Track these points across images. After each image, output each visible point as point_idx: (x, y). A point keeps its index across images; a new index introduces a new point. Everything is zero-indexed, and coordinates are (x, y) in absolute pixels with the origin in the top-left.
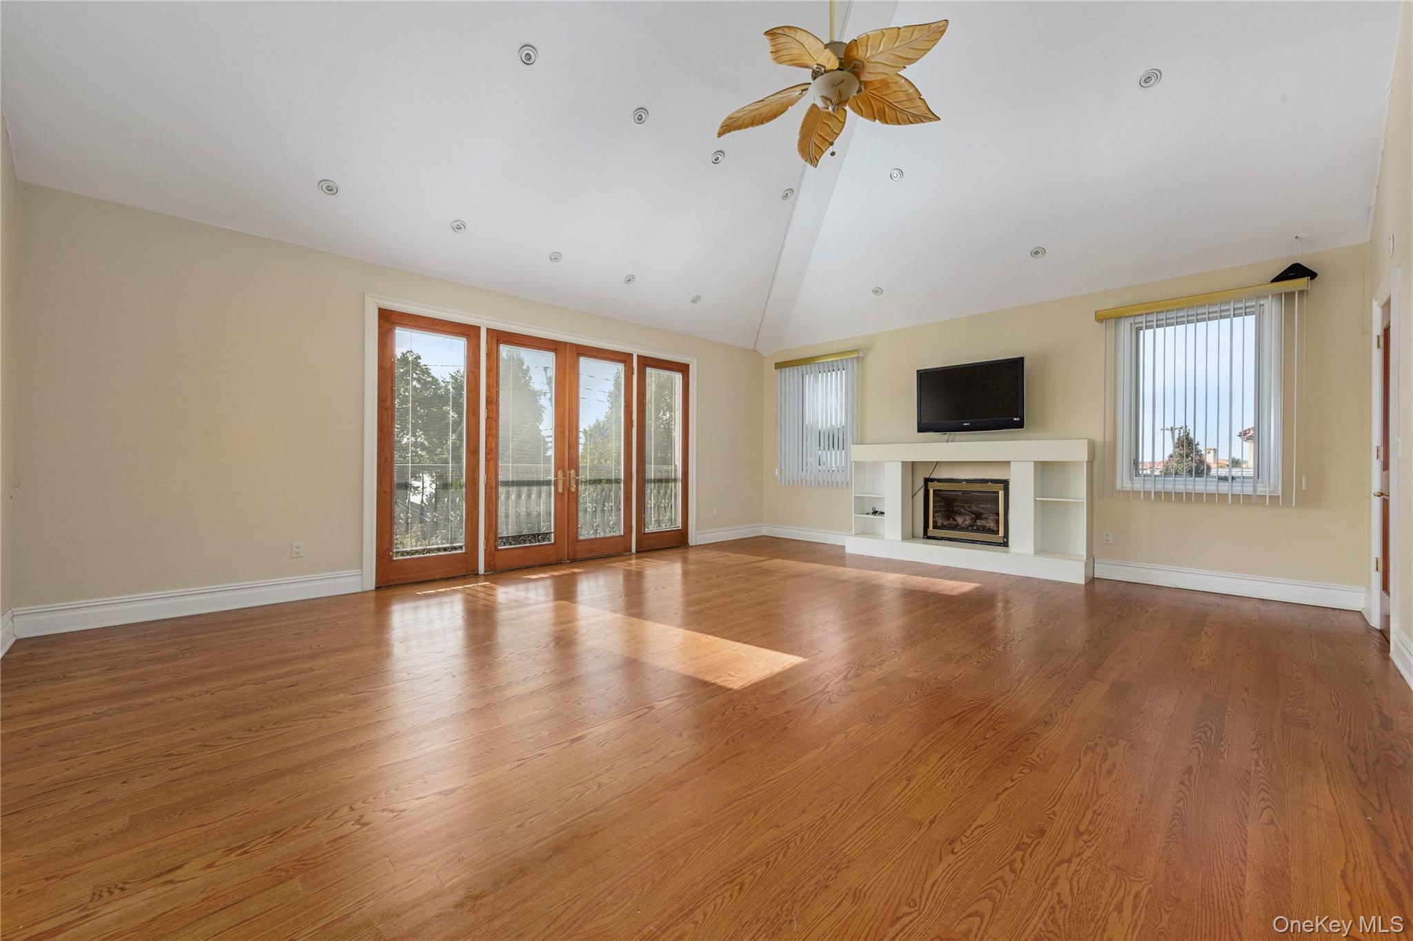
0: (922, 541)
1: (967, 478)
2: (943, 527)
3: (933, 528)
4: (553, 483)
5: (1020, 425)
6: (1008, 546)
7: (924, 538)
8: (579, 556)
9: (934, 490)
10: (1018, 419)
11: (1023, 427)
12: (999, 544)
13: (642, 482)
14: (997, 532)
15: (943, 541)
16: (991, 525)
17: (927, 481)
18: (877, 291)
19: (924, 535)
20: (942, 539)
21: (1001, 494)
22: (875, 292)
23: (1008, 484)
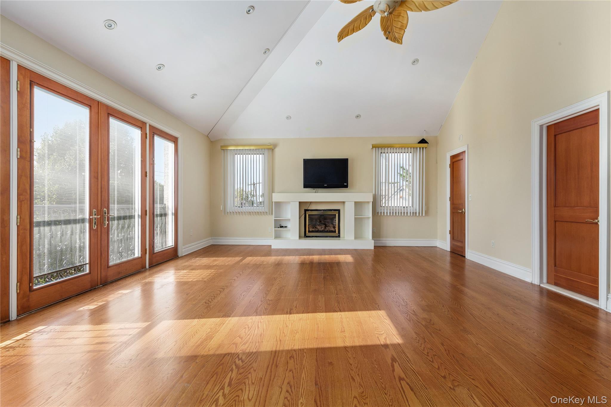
0: (304, 238)
1: (323, 209)
2: (312, 232)
3: (308, 232)
4: (87, 221)
5: (346, 187)
6: (340, 237)
7: (304, 237)
8: (109, 280)
9: (309, 215)
10: (346, 184)
11: (348, 188)
12: (336, 237)
13: (153, 215)
14: (335, 232)
15: (313, 238)
16: (333, 229)
17: (306, 211)
18: (288, 118)
19: (305, 236)
20: (313, 237)
21: (337, 215)
22: (287, 118)
23: (340, 211)
